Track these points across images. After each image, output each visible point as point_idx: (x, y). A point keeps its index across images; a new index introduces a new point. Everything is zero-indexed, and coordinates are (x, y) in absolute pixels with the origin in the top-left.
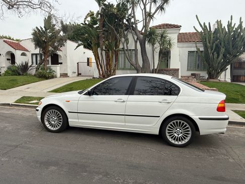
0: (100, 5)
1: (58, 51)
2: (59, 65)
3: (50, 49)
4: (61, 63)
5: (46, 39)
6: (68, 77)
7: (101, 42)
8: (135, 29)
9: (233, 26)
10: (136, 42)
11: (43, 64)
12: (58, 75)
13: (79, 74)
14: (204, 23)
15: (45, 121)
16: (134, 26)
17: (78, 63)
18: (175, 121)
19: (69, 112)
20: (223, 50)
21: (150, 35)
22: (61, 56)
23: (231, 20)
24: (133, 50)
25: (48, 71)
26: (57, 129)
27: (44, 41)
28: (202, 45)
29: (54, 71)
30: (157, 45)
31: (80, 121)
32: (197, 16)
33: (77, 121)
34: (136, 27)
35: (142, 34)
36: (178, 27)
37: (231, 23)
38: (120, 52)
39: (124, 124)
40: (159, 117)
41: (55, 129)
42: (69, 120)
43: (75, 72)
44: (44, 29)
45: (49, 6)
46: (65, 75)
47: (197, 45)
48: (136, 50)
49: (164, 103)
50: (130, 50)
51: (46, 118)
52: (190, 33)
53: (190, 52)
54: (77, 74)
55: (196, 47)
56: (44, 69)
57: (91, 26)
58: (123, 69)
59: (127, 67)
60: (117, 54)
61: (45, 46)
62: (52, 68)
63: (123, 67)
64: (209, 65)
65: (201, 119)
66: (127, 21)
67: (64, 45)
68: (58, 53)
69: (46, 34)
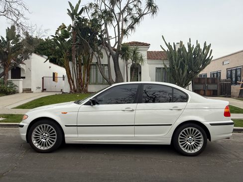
0: (73, 19)
1: (21, 65)
2: (22, 79)
3: (12, 61)
4: (24, 78)
5: (8, 50)
6: (32, 92)
7: (74, 56)
8: (108, 45)
9: (192, 47)
10: (109, 57)
11: (3, 77)
12: (21, 90)
13: (44, 90)
14: (169, 43)
15: (33, 139)
16: (107, 41)
17: (43, 78)
18: (187, 129)
19: (66, 126)
20: (187, 67)
21: (124, 51)
22: (24, 70)
23: (190, 42)
24: (105, 65)
25: (9, 86)
26: (49, 147)
27: (6, 52)
28: (168, 62)
29: (16, 86)
30: (130, 61)
31: (80, 136)
32: (163, 36)
33: (76, 136)
34: (109, 42)
35: (115, 50)
36: (148, 45)
37: (190, 44)
38: (92, 67)
39: (133, 135)
40: (171, 125)
41: (46, 148)
42: (66, 136)
43: (40, 88)
44: (6, 39)
45: (18, 13)
46: (28, 91)
47: (165, 62)
48: (108, 65)
49: (175, 111)
50: (102, 65)
51: (33, 136)
52: (155, 52)
53: (157, 68)
54: (41, 89)
55: (164, 63)
56: (4, 83)
57: (62, 38)
58: (95, 84)
59: (99, 82)
60: (90, 68)
61: (6, 57)
62: (13, 82)
63: (95, 82)
64: (175, 80)
65: (212, 125)
66: (100, 36)
67: (29, 58)
68: (21, 66)
69: (9, 45)
